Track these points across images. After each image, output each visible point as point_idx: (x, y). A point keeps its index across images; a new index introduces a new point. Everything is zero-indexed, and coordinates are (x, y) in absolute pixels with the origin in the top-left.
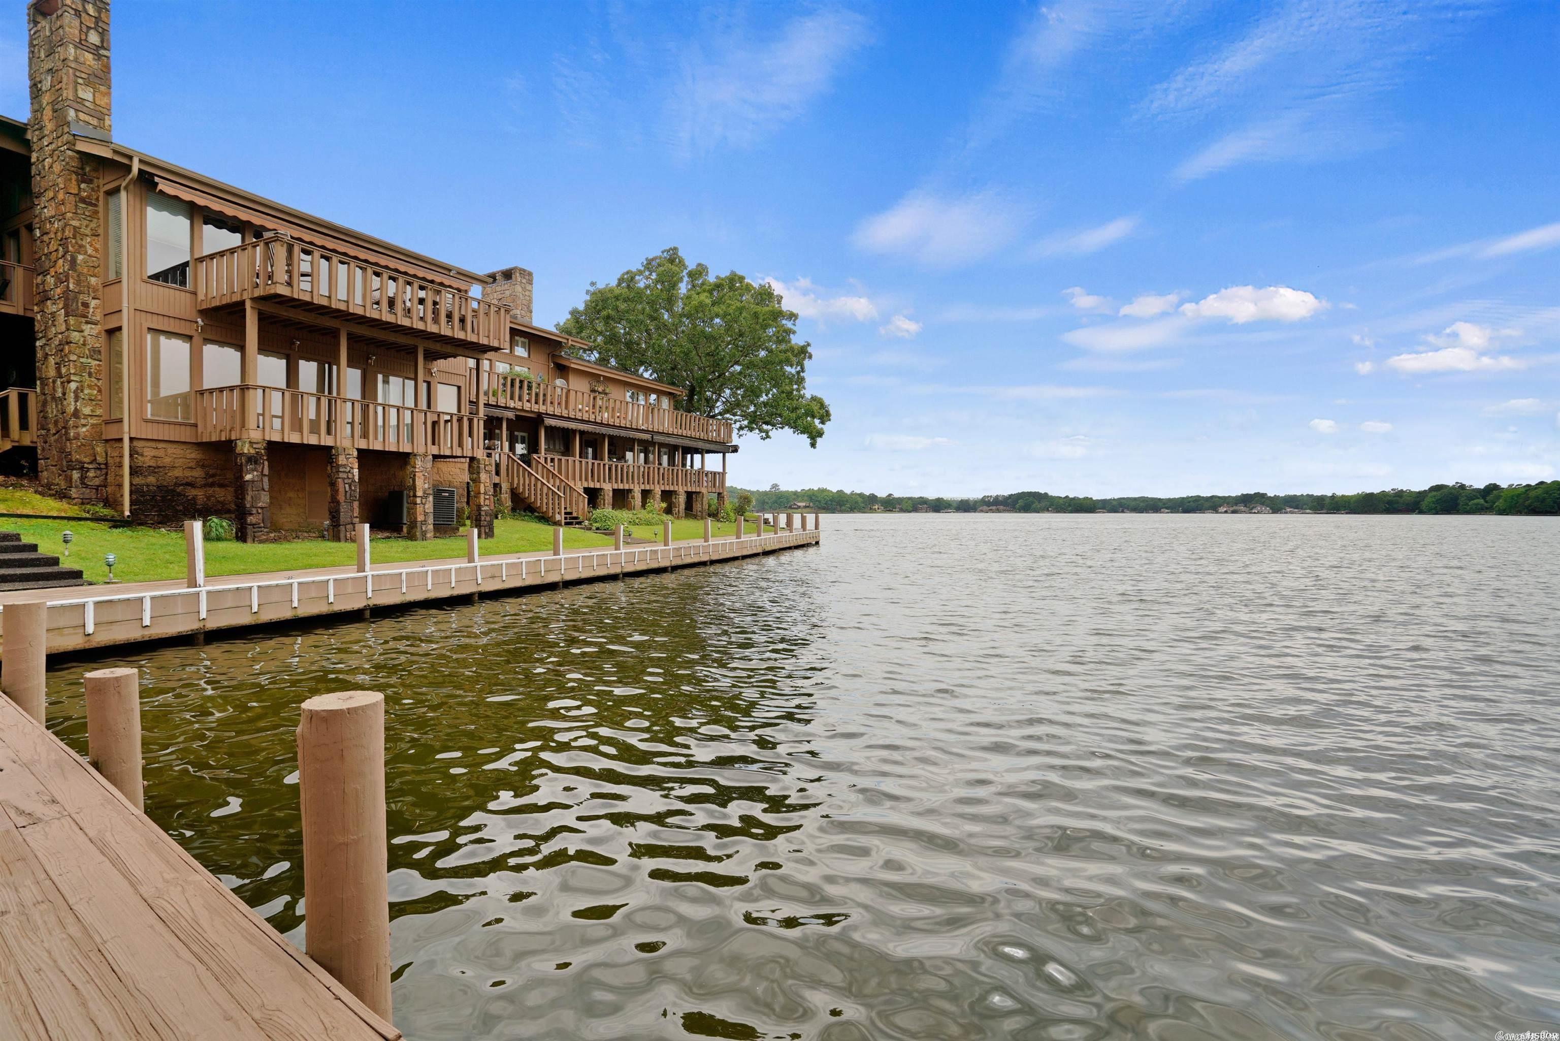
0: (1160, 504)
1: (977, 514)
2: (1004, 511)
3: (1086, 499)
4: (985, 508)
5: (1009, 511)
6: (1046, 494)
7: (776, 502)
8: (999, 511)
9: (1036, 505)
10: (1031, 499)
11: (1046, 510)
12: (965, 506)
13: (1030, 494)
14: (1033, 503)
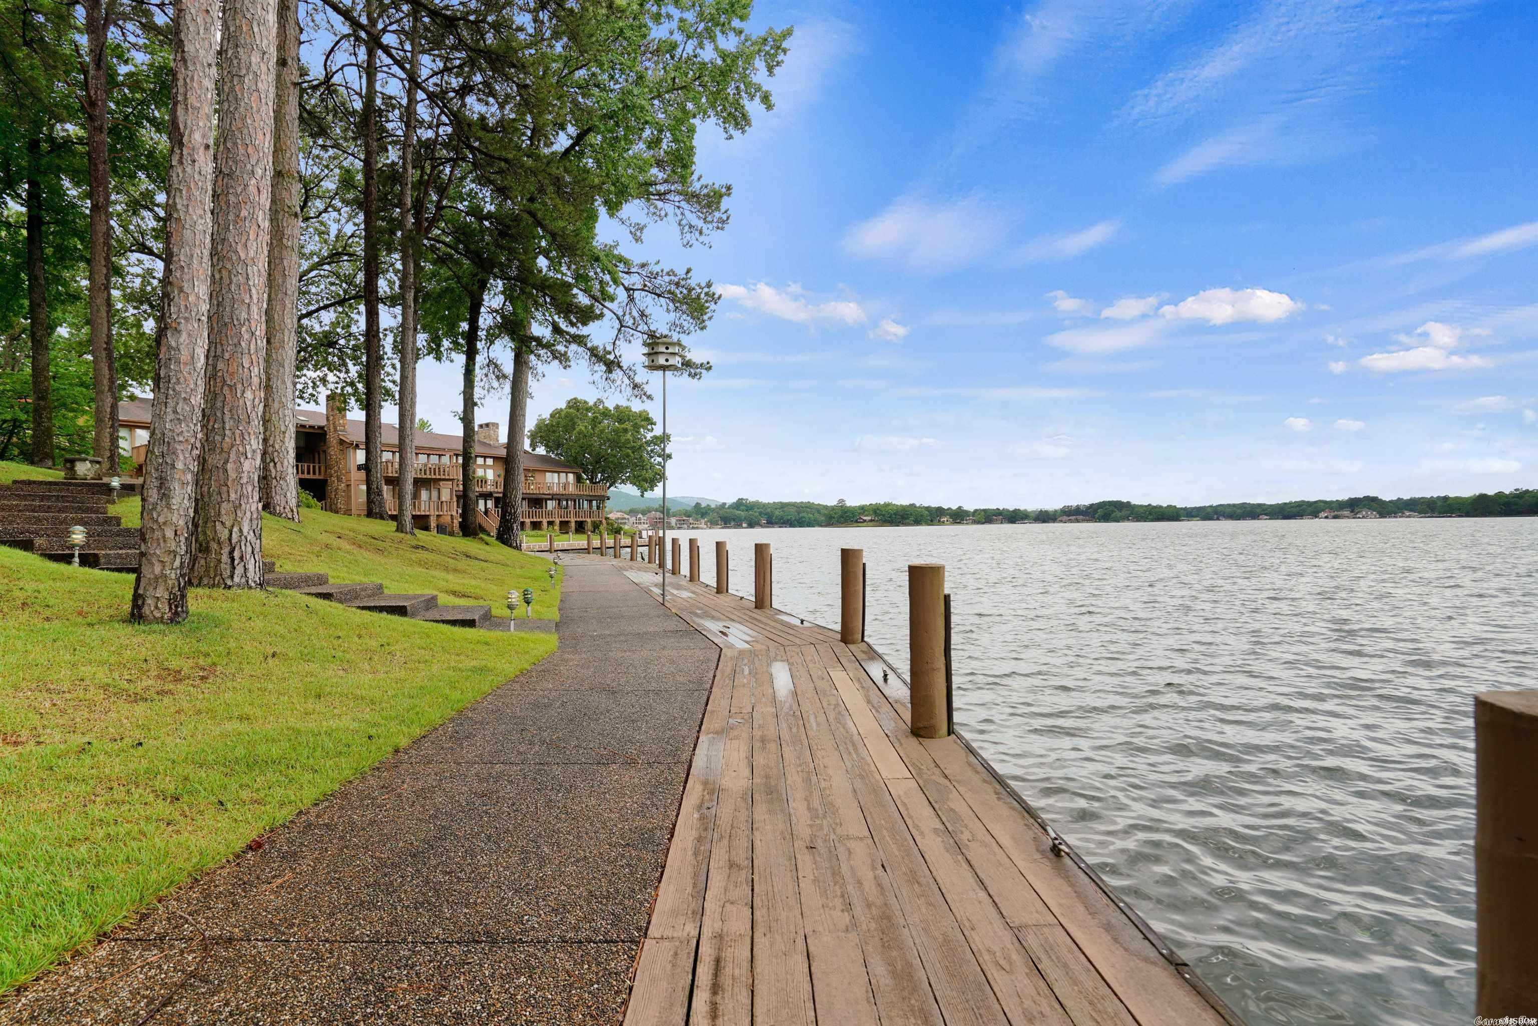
0: (1258, 511)
1: (1056, 524)
2: (1083, 521)
3: (1169, 506)
4: (1065, 518)
5: (1088, 521)
6: (1128, 503)
7: (842, 517)
8: (1078, 521)
9: (1118, 514)
10: (1112, 508)
11: (1125, 518)
12: (1044, 517)
13: (1111, 503)
14: (1113, 511)
